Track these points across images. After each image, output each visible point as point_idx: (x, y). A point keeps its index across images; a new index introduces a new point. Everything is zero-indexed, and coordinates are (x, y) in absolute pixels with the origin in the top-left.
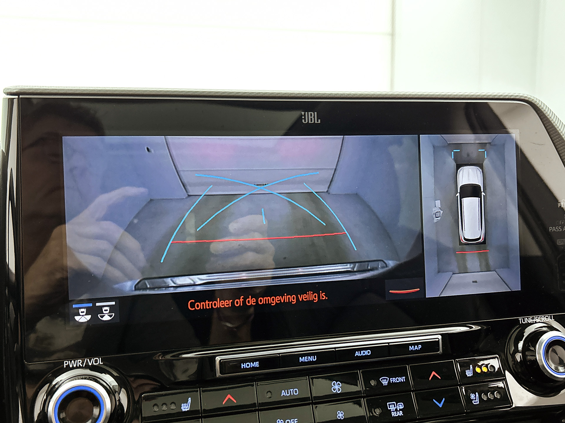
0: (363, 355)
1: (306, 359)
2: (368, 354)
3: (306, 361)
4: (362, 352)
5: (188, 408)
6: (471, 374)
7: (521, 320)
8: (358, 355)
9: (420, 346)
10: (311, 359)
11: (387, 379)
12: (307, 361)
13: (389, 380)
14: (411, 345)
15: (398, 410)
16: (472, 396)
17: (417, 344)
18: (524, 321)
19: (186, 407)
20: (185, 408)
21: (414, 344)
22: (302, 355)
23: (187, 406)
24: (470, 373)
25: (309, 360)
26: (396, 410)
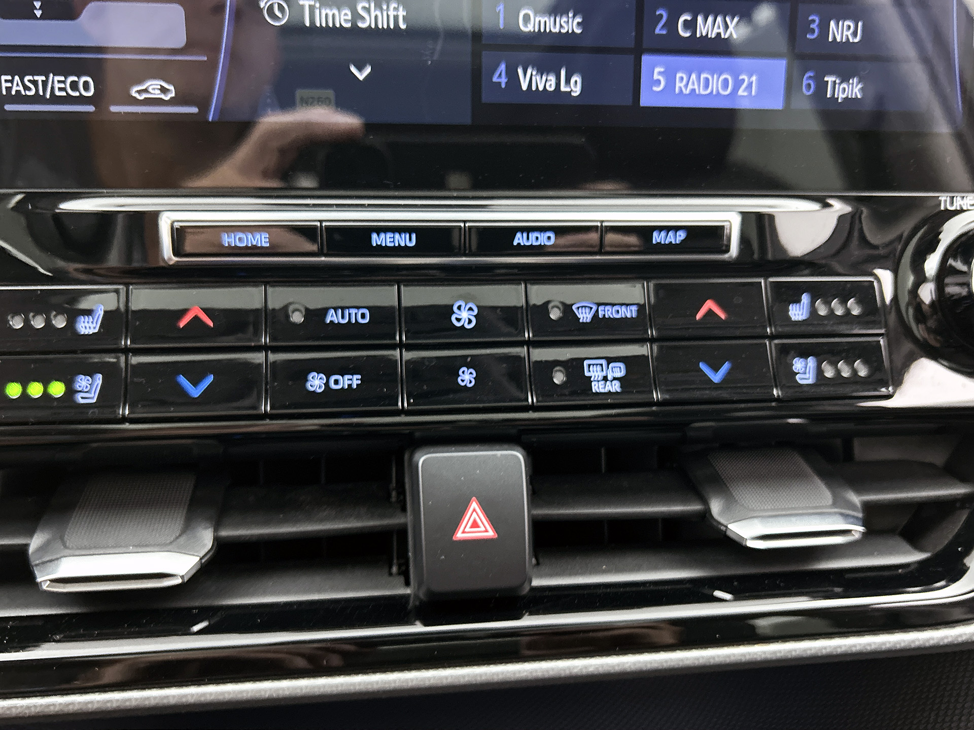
0: (534, 244)
1: (388, 240)
2: (548, 243)
3: (389, 244)
4: (533, 235)
5: (95, 328)
6: (802, 314)
7: (946, 201)
8: (522, 244)
9: (681, 235)
10: (403, 240)
11: (591, 308)
12: (392, 245)
13: (597, 311)
14: (660, 229)
15: (610, 378)
16: (798, 364)
17: (676, 229)
18: (952, 203)
19: (90, 324)
20: (88, 328)
21: (668, 229)
22: (379, 230)
23: (92, 322)
24: (800, 313)
25: (397, 245)
26: (605, 379)
